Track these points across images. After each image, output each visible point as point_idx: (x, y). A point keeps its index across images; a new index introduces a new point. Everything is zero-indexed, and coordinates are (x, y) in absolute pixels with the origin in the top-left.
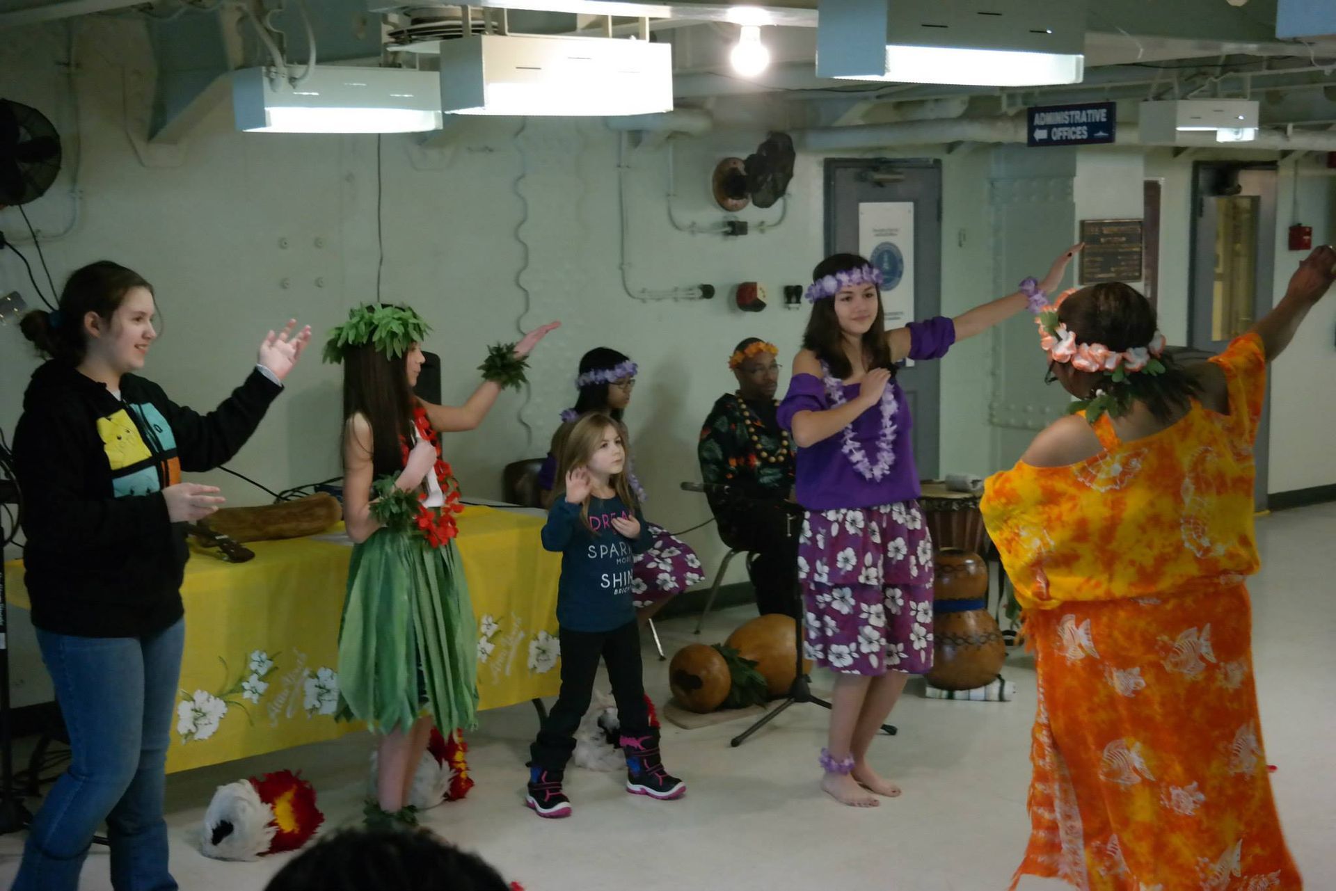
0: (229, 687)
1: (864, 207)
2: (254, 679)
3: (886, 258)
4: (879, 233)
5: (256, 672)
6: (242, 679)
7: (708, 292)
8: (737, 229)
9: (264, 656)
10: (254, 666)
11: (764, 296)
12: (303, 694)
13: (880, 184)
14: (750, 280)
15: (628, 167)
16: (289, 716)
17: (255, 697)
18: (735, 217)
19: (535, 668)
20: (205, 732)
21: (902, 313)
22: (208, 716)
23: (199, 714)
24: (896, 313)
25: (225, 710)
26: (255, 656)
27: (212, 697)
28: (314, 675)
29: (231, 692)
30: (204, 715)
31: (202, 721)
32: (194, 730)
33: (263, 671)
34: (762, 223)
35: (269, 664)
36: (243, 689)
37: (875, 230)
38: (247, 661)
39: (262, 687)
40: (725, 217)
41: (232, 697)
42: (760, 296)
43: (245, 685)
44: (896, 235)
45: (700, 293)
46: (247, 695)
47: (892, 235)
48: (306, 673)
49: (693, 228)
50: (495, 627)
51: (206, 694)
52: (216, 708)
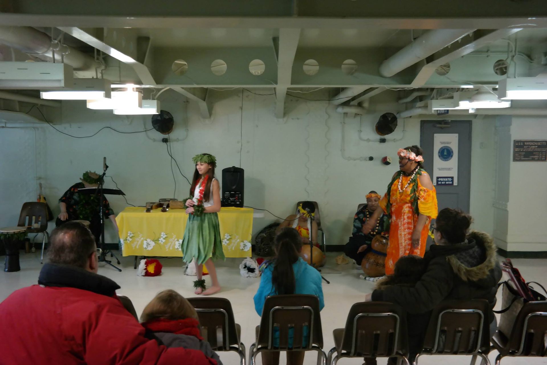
0: (155, 239)
1: (435, 135)
2: (162, 238)
3: (445, 151)
4: (442, 143)
5: (162, 237)
6: (159, 238)
7: (371, 159)
8: (383, 141)
9: (164, 234)
10: (162, 236)
11: (390, 161)
12: (175, 245)
13: (441, 128)
14: (386, 156)
15: (344, 123)
16: (171, 249)
17: (162, 243)
18: (384, 137)
19: (243, 249)
20: (149, 248)
21: (452, 168)
22: (150, 245)
23: (148, 244)
24: (450, 168)
25: (154, 244)
26: (162, 233)
27: (151, 241)
28: (178, 241)
29: (156, 240)
30: (149, 245)
31: (149, 246)
32: (147, 247)
33: (164, 237)
34: (394, 139)
35: (166, 236)
36: (159, 241)
37: (441, 142)
38: (160, 234)
39: (164, 241)
40: (380, 137)
41: (156, 242)
42: (388, 160)
43: (160, 239)
44: (450, 144)
45: (369, 159)
46: (160, 242)
47: (448, 144)
48: (176, 240)
49: (368, 140)
50: (230, 237)
51: (150, 240)
52: (152, 244)
